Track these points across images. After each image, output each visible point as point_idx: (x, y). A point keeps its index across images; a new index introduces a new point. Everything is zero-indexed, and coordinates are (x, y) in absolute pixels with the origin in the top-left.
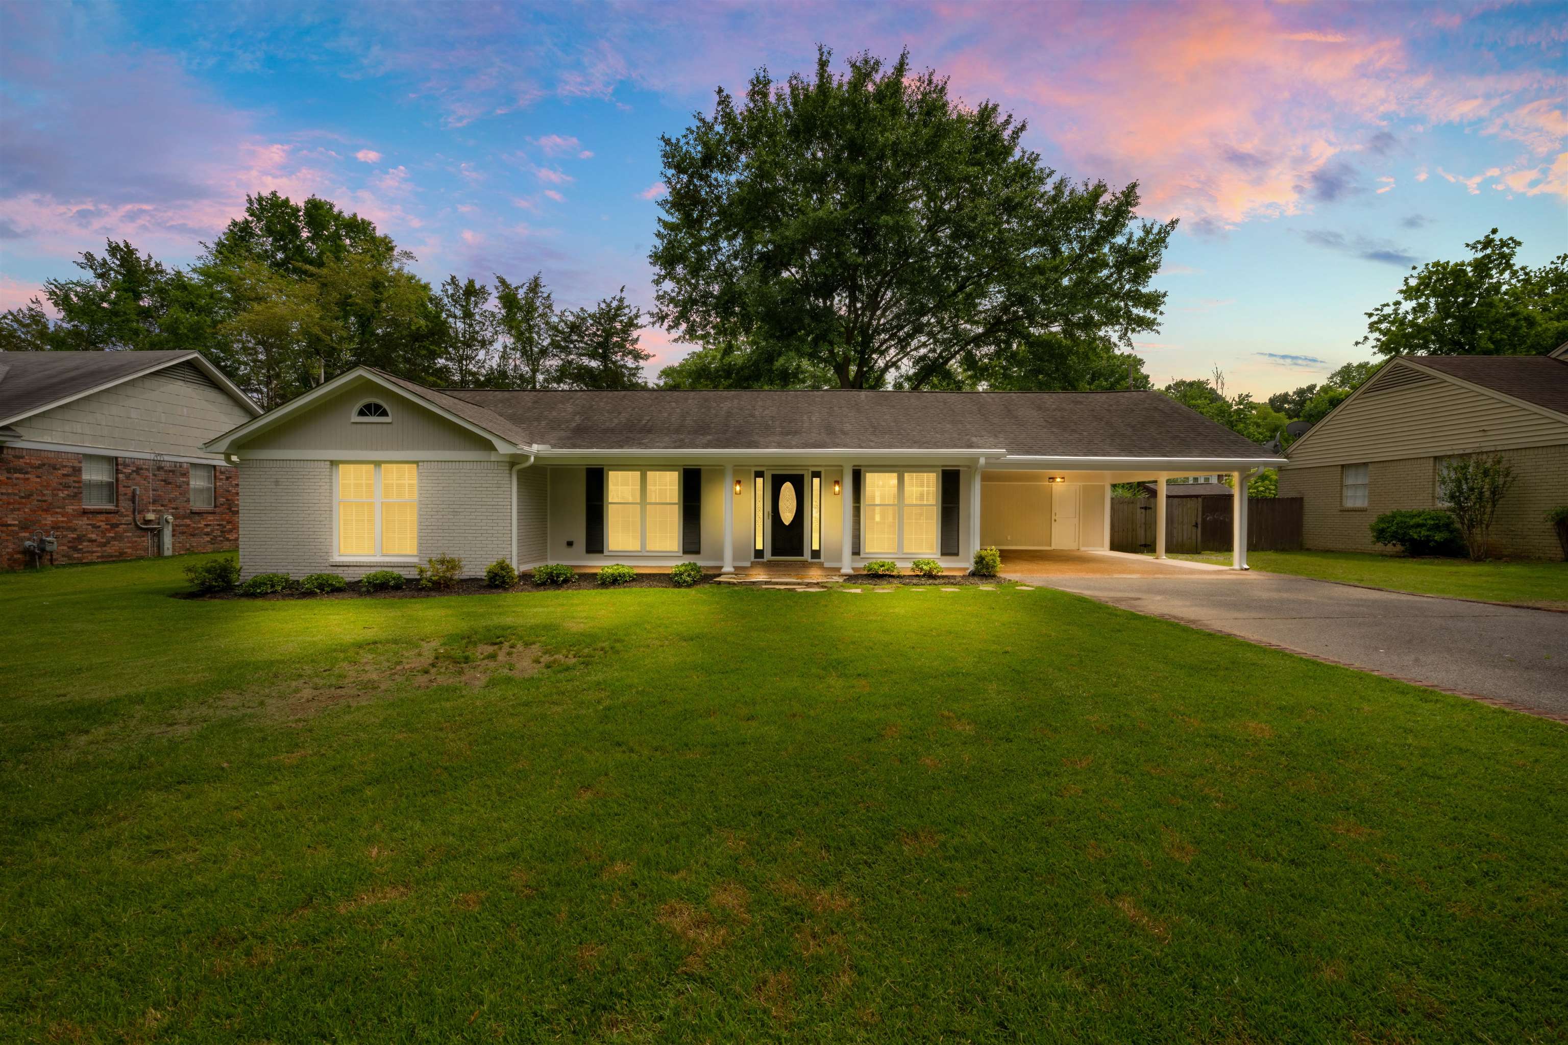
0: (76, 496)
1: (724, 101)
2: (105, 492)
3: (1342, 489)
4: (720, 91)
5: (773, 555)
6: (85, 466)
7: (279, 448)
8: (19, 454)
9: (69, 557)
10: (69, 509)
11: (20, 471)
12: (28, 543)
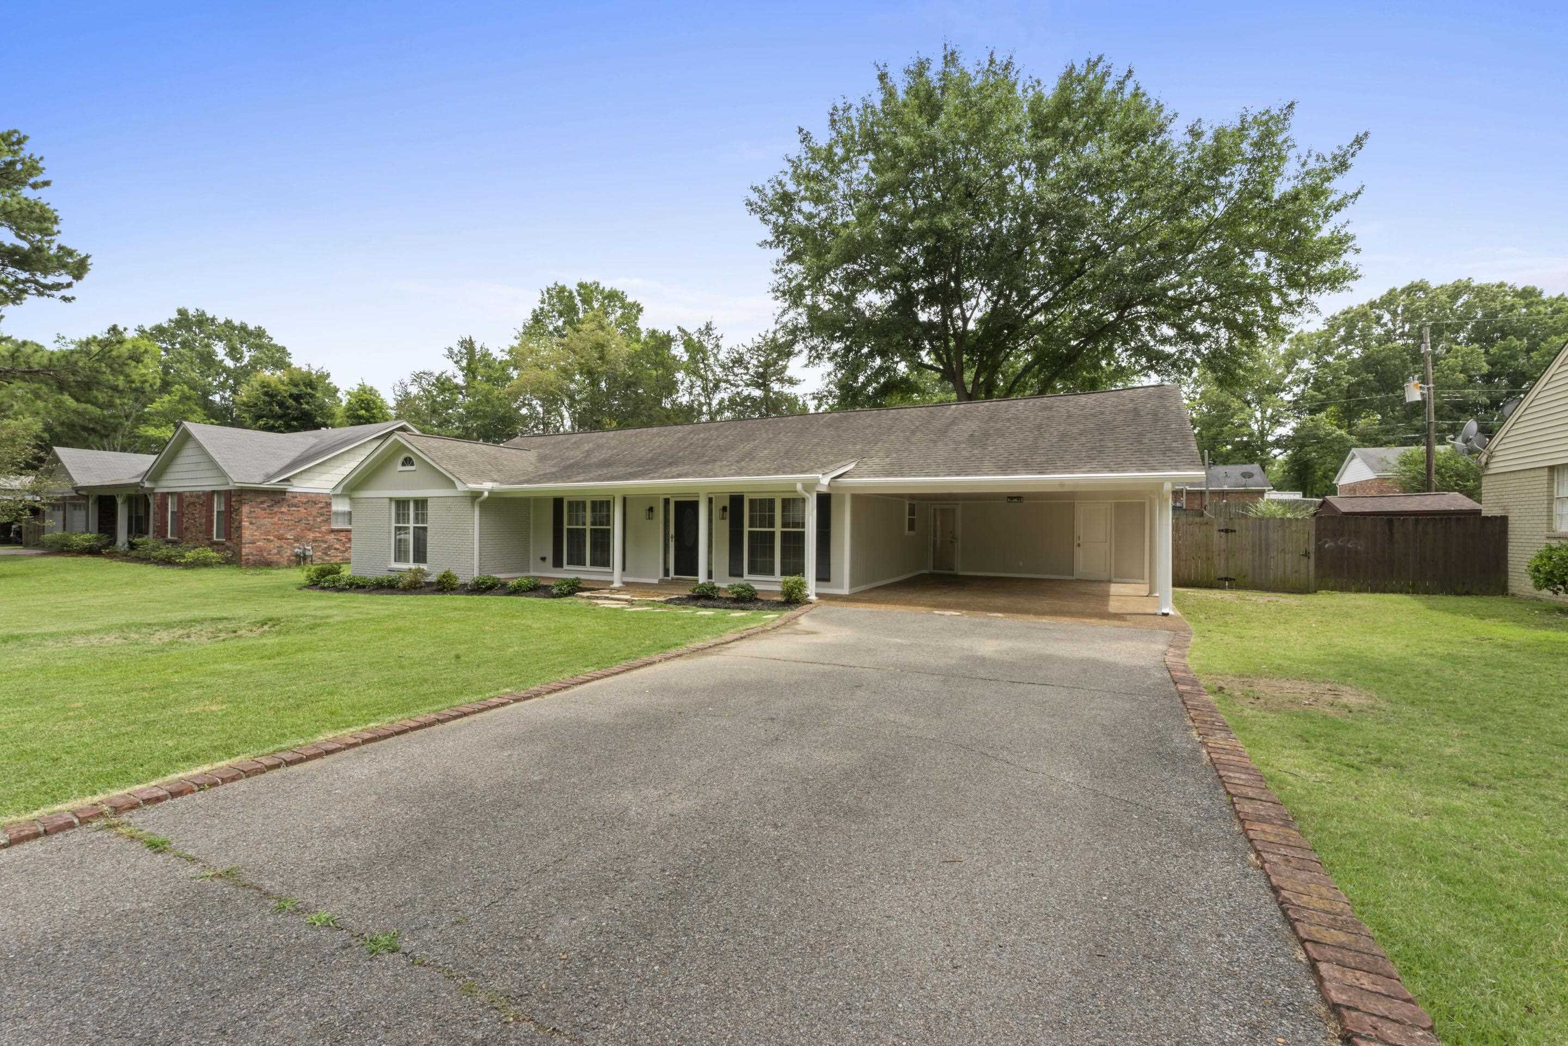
0: (328, 521)
1: (806, 138)
2: (347, 518)
3: (1550, 503)
4: (801, 130)
5: (676, 574)
6: (333, 501)
7: (367, 490)
8: (295, 496)
9: (323, 559)
10: (324, 529)
11: (295, 506)
12: (297, 550)
